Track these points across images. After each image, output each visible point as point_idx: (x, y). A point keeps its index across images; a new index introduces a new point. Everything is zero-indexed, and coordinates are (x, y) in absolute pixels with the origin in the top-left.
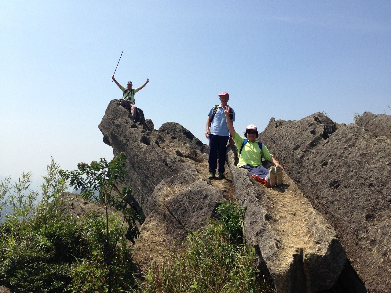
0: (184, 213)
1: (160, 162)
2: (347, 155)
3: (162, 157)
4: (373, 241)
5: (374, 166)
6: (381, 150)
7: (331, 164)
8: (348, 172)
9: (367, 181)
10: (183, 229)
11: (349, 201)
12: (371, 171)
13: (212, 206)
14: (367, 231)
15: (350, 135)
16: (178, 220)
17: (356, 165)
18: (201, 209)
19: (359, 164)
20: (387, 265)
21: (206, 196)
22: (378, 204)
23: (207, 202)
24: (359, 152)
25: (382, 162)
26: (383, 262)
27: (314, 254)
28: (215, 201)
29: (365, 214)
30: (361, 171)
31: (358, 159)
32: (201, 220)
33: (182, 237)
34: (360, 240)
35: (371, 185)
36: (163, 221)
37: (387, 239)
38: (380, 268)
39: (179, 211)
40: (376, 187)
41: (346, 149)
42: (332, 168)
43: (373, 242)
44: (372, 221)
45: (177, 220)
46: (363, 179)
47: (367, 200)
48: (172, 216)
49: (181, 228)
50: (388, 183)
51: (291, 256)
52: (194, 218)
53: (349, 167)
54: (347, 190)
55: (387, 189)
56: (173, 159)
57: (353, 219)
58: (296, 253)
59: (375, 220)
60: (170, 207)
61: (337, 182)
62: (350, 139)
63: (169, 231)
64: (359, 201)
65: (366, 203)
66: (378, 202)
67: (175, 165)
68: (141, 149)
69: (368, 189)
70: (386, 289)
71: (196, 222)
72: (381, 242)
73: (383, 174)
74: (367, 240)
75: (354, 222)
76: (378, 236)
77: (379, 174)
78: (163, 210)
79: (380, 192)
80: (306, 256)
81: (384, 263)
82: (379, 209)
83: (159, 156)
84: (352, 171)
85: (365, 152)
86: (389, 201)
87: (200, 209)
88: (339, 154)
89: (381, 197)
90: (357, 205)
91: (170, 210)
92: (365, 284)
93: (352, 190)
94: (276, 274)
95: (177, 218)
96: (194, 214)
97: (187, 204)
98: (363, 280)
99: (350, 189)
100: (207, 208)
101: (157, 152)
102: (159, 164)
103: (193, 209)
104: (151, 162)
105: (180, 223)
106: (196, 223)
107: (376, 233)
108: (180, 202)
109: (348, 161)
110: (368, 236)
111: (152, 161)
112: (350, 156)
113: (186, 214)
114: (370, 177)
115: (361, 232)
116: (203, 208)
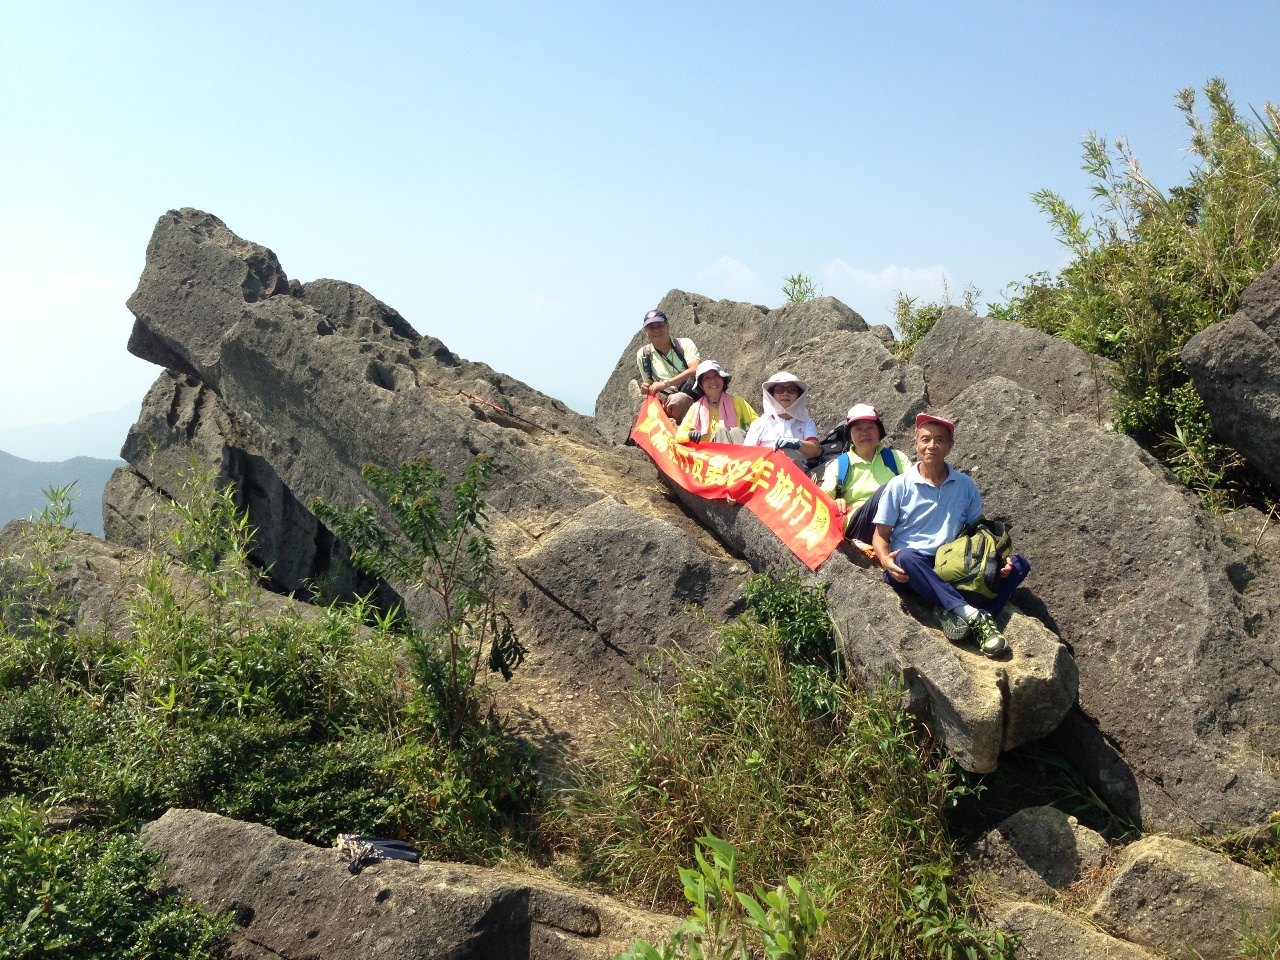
0: (587, 590)
1: (453, 444)
2: (1017, 461)
3: (458, 431)
4: (1108, 641)
5: (1082, 489)
6: (1089, 451)
7: (980, 477)
8: (1025, 499)
9: (1073, 520)
10: (588, 629)
11: (1042, 562)
12: (1078, 499)
13: (671, 571)
14: (1090, 624)
15: (1008, 409)
16: (572, 610)
17: (1043, 485)
18: (640, 578)
19: (1049, 482)
20: (1145, 686)
21: (649, 548)
22: (1105, 570)
23: (655, 560)
24: (1043, 456)
25: (1100, 481)
26: (1136, 682)
27: (1032, 677)
28: (683, 558)
29: (1081, 590)
30: (1056, 498)
31: (1045, 471)
32: (644, 606)
33: (593, 649)
34: (1078, 641)
35: (1083, 529)
36: (520, 611)
37: (1137, 639)
38: (1132, 691)
39: (573, 585)
40: (1094, 534)
41: (1009, 444)
42: (985, 487)
43: (1109, 644)
44: (1096, 602)
45: (567, 608)
46: (1062, 516)
47: (1080, 561)
48: (548, 599)
49: (583, 628)
50: (1119, 527)
51: (994, 685)
52: (623, 603)
53: (1025, 486)
54: (1030, 538)
55: (1120, 538)
56: (492, 436)
57: (1057, 600)
58: (998, 679)
59: (1102, 600)
60: (541, 577)
61: (1003, 519)
62: (1009, 419)
63: (546, 636)
64: (1065, 563)
65: (1081, 567)
66: (1103, 564)
67: (504, 454)
68: (375, 402)
69: (1077, 537)
70: (1148, 729)
71: (630, 611)
72: (1125, 644)
73: (1106, 507)
74: (1096, 640)
75: (1060, 606)
76: (1118, 634)
77: (1097, 508)
78: (516, 583)
79: (1104, 544)
80: (1017, 682)
81: (1138, 682)
82: (1108, 580)
83: (446, 427)
84: (1035, 497)
85: (1056, 456)
86: (1126, 564)
87: (635, 579)
88: (997, 456)
89: (1109, 554)
90: (1059, 571)
91: (544, 584)
92: (1098, 723)
93: (1041, 539)
94: (976, 722)
95: (567, 602)
96: (619, 592)
97: (592, 567)
98: (1094, 716)
99: (1036, 535)
100: (657, 575)
101: (433, 416)
102: (453, 450)
103: (614, 579)
104: (421, 444)
105: (577, 614)
106: (631, 616)
107: (1113, 625)
108: (570, 561)
109: (1022, 473)
110: (1098, 633)
111: (424, 441)
112: (1025, 463)
113: (597, 594)
114: (1078, 513)
115: (1077, 625)
116: (644, 577)
